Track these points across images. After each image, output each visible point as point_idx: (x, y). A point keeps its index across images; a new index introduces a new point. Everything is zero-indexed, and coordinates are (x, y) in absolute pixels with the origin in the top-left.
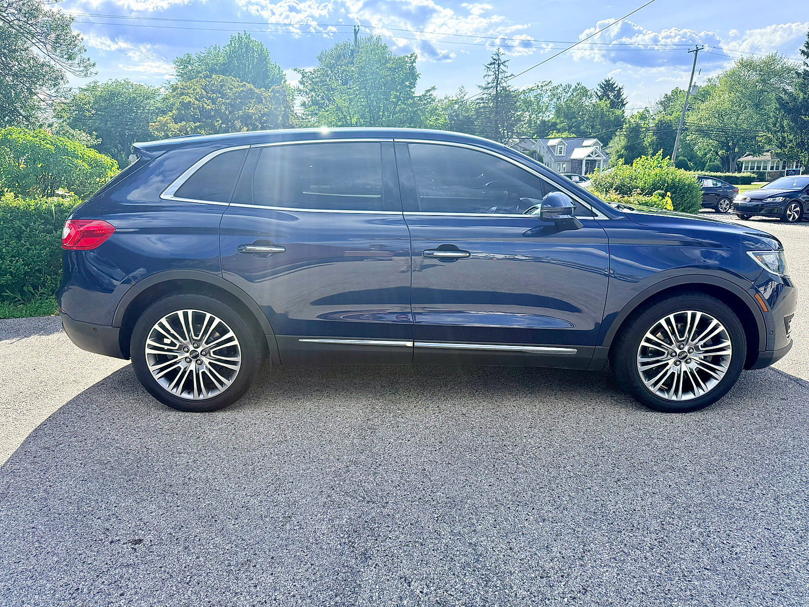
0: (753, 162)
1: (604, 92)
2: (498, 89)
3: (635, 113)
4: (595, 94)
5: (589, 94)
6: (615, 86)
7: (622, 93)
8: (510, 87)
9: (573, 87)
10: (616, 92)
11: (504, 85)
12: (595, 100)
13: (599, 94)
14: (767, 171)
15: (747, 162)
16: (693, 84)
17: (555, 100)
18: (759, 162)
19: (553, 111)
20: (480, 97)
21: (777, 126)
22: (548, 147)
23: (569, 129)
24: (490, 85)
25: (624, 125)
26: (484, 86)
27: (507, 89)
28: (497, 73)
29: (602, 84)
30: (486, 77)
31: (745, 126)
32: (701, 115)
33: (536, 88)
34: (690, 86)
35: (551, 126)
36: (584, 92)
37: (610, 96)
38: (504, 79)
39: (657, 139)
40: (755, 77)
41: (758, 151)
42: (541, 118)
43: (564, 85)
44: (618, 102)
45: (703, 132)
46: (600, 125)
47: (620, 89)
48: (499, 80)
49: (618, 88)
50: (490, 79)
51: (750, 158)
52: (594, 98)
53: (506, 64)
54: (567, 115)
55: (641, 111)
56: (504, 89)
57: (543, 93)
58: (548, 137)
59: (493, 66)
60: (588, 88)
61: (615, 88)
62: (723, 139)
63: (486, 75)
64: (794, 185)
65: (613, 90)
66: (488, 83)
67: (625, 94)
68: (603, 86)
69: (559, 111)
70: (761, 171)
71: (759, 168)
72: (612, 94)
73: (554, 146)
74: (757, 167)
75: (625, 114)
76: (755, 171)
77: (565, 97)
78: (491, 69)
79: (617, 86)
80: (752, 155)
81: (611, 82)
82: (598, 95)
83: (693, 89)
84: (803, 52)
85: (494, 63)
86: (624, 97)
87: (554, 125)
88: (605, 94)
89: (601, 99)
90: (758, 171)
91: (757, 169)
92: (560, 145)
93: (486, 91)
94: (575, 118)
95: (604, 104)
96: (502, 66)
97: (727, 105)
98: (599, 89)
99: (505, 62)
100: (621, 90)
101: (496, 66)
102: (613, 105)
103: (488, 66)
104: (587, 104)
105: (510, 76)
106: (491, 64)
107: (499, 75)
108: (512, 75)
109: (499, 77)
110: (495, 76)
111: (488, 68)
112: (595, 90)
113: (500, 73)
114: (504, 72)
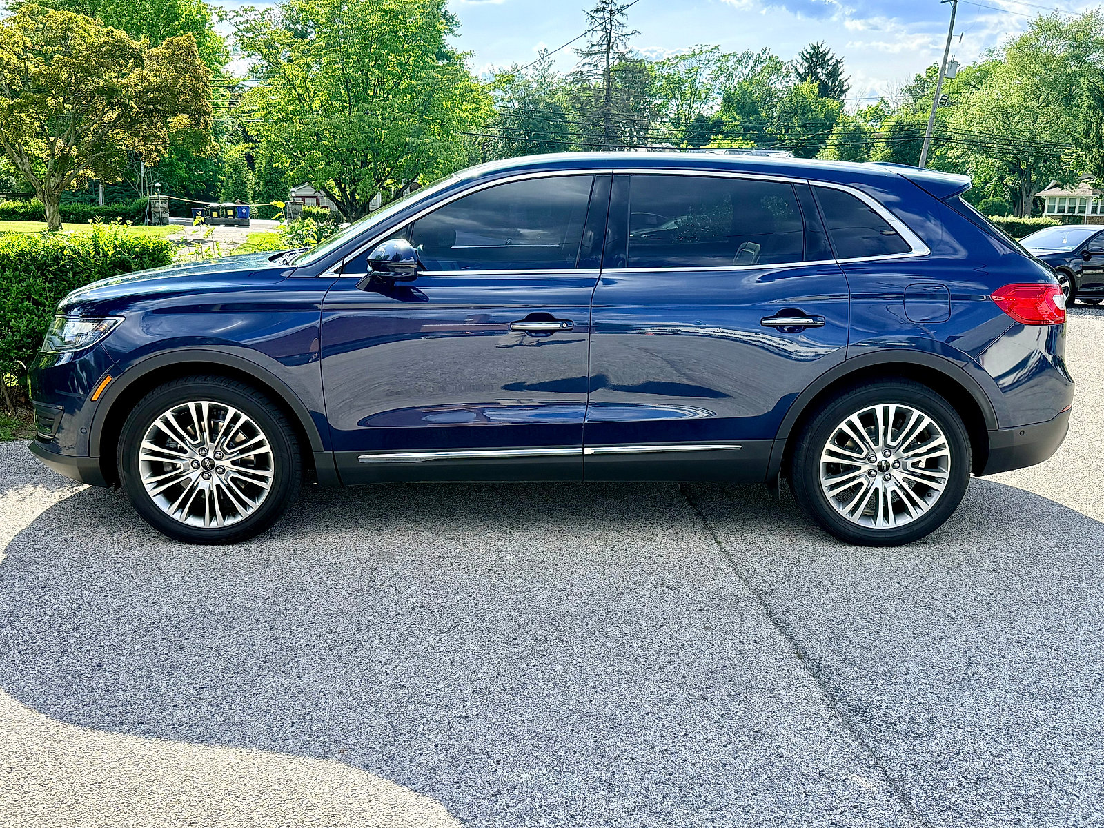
0: (1063, 199)
1: (810, 67)
2: (611, 56)
3: (864, 107)
4: (793, 71)
5: (783, 69)
6: (828, 57)
7: (840, 71)
8: (630, 55)
9: (755, 57)
10: (830, 68)
11: (622, 49)
12: (793, 81)
13: (801, 71)
14: (1086, 215)
15: (1053, 198)
16: (949, 59)
17: (722, 79)
18: (1073, 199)
19: (720, 99)
20: (578, 70)
21: (1091, 137)
23: (745, 132)
24: (597, 49)
25: (835, 128)
26: (585, 49)
27: (627, 56)
28: (608, 27)
29: (805, 53)
30: (589, 35)
31: (1046, 136)
32: (972, 114)
33: (689, 56)
34: (945, 62)
35: (714, 127)
36: (776, 67)
37: (820, 74)
38: (620, 38)
39: (892, 153)
40: (1063, 49)
41: (1069, 180)
42: (697, 111)
43: (740, 54)
44: (832, 86)
45: (978, 145)
46: (799, 127)
47: (837, 62)
48: (613, 40)
49: (834, 61)
50: (596, 38)
51: (1057, 191)
52: (792, 78)
53: (624, 12)
54: (743, 107)
55: (874, 103)
56: (621, 56)
57: (701, 66)
58: (707, 146)
59: (601, 15)
60: (783, 59)
61: (828, 60)
62: (1010, 158)
63: (589, 31)
64: (1065, 241)
65: (824, 64)
66: (593, 46)
67: (846, 72)
68: (808, 56)
69: (728, 99)
70: (1076, 214)
71: (1072, 209)
72: (824, 72)
74: (1069, 208)
75: (846, 108)
76: (1065, 214)
77: (741, 74)
78: (598, 20)
79: (832, 58)
80: (1058, 186)
81: (821, 50)
82: (798, 73)
83: (950, 67)
85: (604, 8)
86: (844, 77)
87: (719, 123)
88: (812, 71)
89: (803, 80)
90: (1070, 214)
91: (1069, 212)
93: (587, 60)
94: (756, 112)
95: (809, 89)
96: (618, 17)
97: (1016, 97)
98: (801, 61)
99: (622, 8)
100: (840, 65)
101: (607, 15)
102: (825, 91)
103: (592, 13)
104: (780, 87)
105: (631, 34)
106: (597, 11)
107: (613, 31)
108: (635, 32)
109: (613, 35)
110: (604, 33)
111: (593, 17)
112: (795, 63)
113: (613, 27)
114: (621, 25)
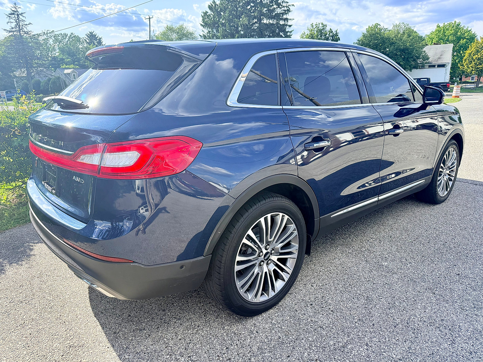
1: (91, 40)
2: (21, 33)
4: (85, 41)
5: (81, 40)
6: (97, 36)
7: (102, 41)
9: (69, 35)
10: (98, 40)
11: (26, 30)
12: (86, 45)
13: (88, 41)
17: (58, 43)
19: (59, 51)
22: (65, 74)
23: (73, 63)
24: (14, 29)
26: (8, 29)
27: (29, 33)
28: (18, 21)
29: (88, 35)
30: (9, 24)
33: (43, 34)
35: (60, 61)
36: (78, 39)
37: (95, 42)
38: (24, 26)
43: (62, 34)
48: (21, 26)
49: (99, 38)
50: (13, 25)
52: (85, 43)
53: (23, 15)
54: (70, 54)
56: (26, 33)
57: (48, 38)
59: (13, 16)
60: (81, 36)
63: (9, 22)
65: (96, 39)
66: (12, 28)
68: (89, 36)
69: (62, 50)
73: (69, 74)
77: (65, 41)
78: (12, 18)
81: (93, 34)
84: (201, 25)
85: (14, 13)
86: (103, 43)
87: (62, 60)
89: (89, 44)
92: (73, 73)
93: (11, 34)
96: (20, 16)
98: (87, 38)
99: (22, 13)
100: (101, 39)
101: (16, 16)
103: (9, 15)
104: (81, 47)
105: (28, 24)
106: (11, 14)
107: (20, 22)
108: (30, 24)
109: (20, 24)
110: (16, 23)
111: (10, 17)
112: (85, 38)
113: (20, 21)
114: (23, 21)
